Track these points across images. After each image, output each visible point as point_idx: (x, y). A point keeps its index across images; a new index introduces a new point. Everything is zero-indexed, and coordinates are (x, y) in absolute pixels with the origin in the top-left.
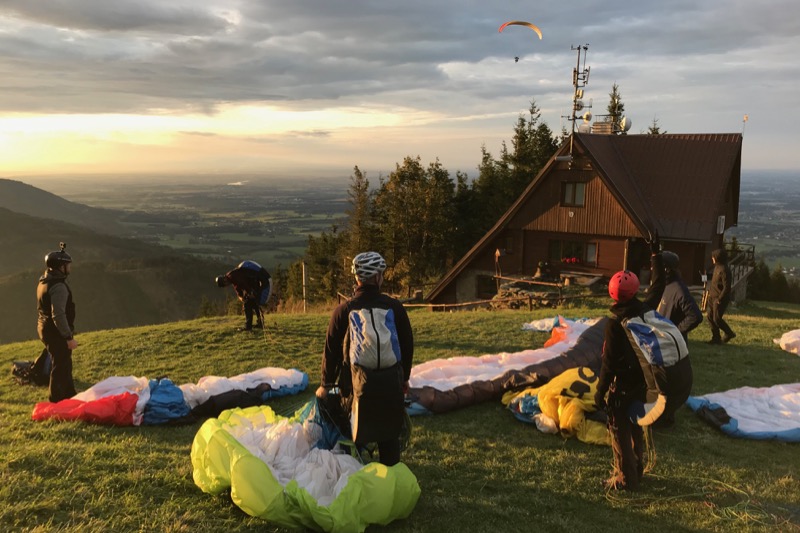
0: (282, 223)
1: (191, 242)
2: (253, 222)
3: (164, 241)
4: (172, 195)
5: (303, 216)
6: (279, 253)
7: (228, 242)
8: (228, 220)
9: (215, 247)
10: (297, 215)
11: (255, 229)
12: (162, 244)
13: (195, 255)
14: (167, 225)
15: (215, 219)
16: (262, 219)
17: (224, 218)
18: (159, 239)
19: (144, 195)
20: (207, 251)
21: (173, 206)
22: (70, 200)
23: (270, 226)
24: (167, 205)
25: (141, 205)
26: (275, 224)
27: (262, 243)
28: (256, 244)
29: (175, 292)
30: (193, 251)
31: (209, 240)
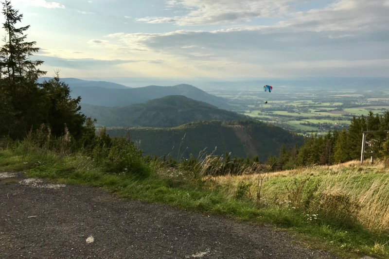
0: (305, 107)
1: (259, 114)
2: (290, 106)
4: (252, 92)
5: (316, 103)
6: (302, 122)
7: (276, 115)
8: (278, 104)
9: (270, 117)
10: (313, 103)
11: (291, 109)
12: (246, 114)
13: (261, 121)
14: (249, 106)
15: (271, 104)
16: (294, 104)
17: (275, 103)
18: (244, 112)
19: (239, 91)
20: (267, 119)
21: (251, 97)
22: (209, 93)
23: (298, 108)
24: (249, 96)
25: (237, 96)
26: (301, 107)
27: (294, 117)
28: (291, 117)
29: (251, 138)
30: (260, 119)
31: (267, 114)
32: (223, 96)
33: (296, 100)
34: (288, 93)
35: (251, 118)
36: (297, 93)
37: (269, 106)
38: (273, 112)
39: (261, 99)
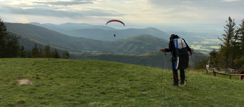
1: (201, 48)
3: (192, 47)
8: (214, 42)
9: (208, 50)
13: (201, 52)
14: (194, 42)
15: (209, 41)
17: (212, 41)
19: (188, 33)
20: (205, 51)
21: (196, 36)
24: (195, 36)
29: (193, 63)
30: (200, 51)
31: (206, 48)
37: (208, 43)
38: (210, 46)
39: (203, 38)
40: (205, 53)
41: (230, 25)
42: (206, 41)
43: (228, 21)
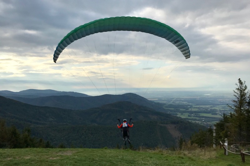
0: (226, 110)
1: (189, 116)
2: (214, 109)
3: (179, 115)
4: (182, 98)
7: (203, 117)
8: (204, 108)
9: (198, 118)
11: (214, 112)
13: (190, 121)
14: (180, 109)
15: (198, 108)
17: (202, 108)
18: (177, 114)
19: (173, 99)
20: (195, 120)
21: (183, 102)
22: (149, 100)
24: (181, 102)
25: (172, 102)
26: (223, 111)
27: (217, 118)
28: (215, 118)
29: (181, 134)
30: (190, 119)
31: (195, 116)
32: (160, 102)
33: (219, 105)
34: (212, 100)
35: (182, 119)
36: (219, 100)
37: (196, 110)
38: (200, 114)
39: (190, 104)
40: (194, 121)
41: (241, 88)
42: (194, 108)
43: (238, 84)
